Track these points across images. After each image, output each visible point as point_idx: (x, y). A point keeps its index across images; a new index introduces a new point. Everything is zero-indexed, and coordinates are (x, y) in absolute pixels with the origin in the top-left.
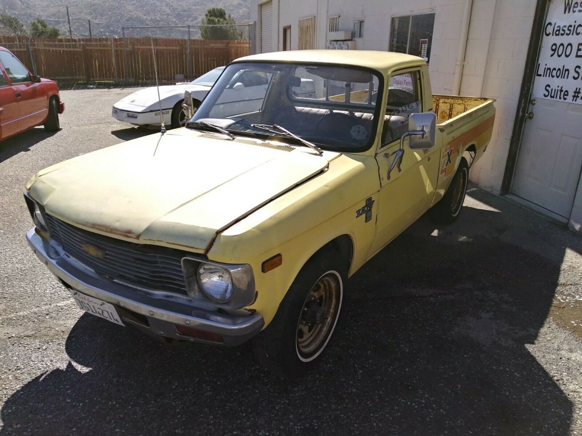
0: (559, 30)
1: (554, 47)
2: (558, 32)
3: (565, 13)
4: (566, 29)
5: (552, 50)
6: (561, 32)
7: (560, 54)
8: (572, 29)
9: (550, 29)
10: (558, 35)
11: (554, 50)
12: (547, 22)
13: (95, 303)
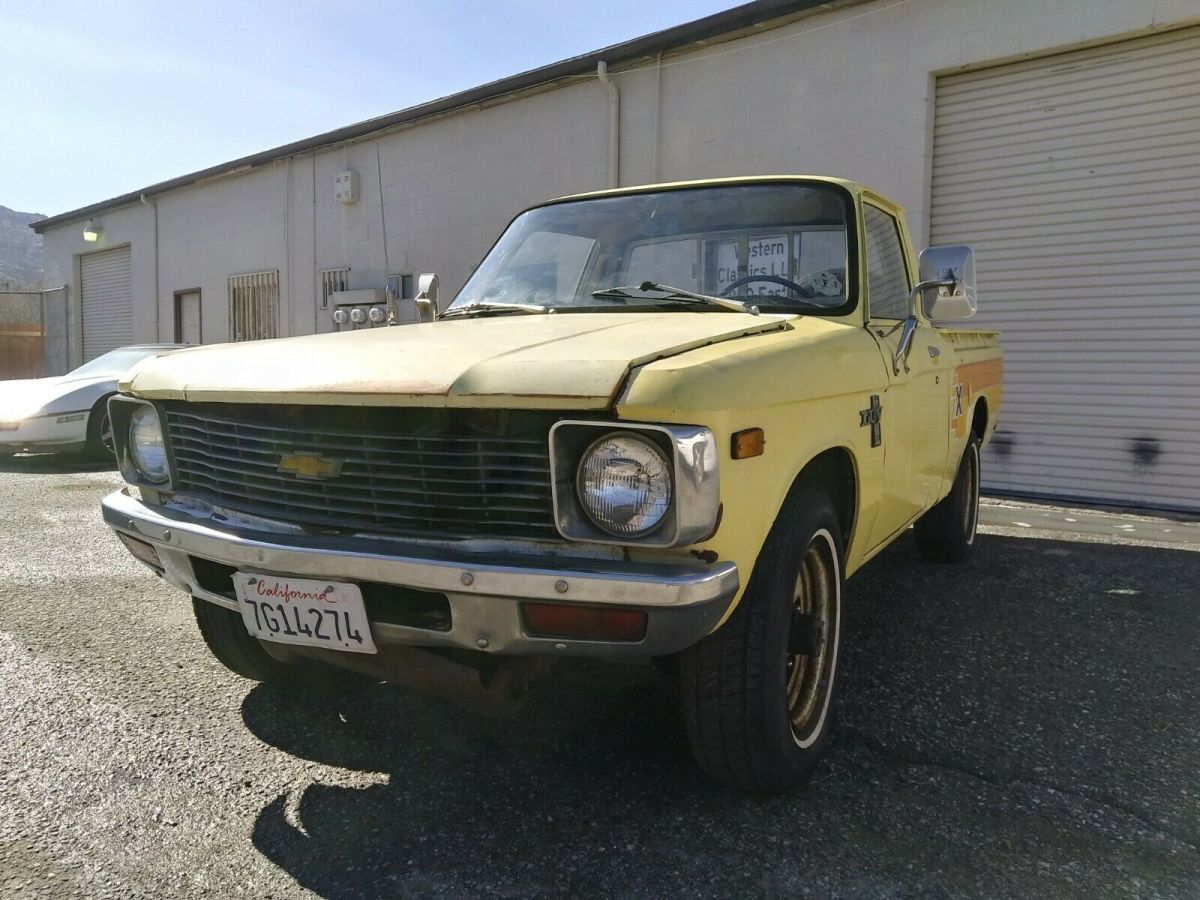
12: (719, 267)
13: (305, 596)
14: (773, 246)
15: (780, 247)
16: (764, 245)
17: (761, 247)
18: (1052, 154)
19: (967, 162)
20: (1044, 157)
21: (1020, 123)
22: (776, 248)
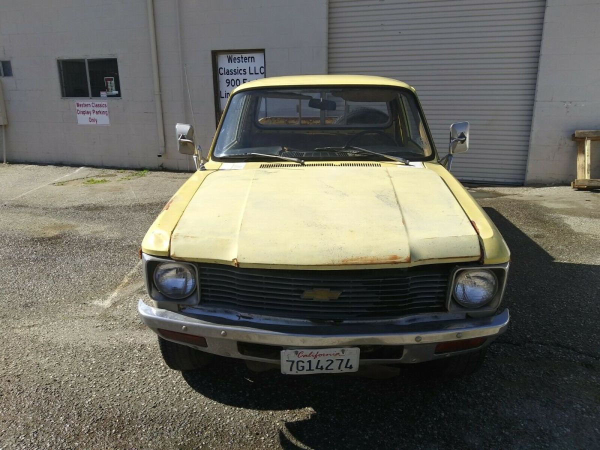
0: (229, 72)
1: (228, 81)
2: (228, 72)
3: (229, 62)
4: (233, 71)
5: (227, 83)
6: (230, 73)
7: (233, 85)
8: (237, 71)
9: (222, 71)
10: (229, 74)
11: (229, 83)
12: (219, 67)
13: (327, 355)
14: (249, 57)
15: (253, 59)
16: (244, 57)
17: (242, 58)
18: (383, 23)
19: (346, 22)
20: (380, 23)
21: (369, 6)
22: (250, 59)
